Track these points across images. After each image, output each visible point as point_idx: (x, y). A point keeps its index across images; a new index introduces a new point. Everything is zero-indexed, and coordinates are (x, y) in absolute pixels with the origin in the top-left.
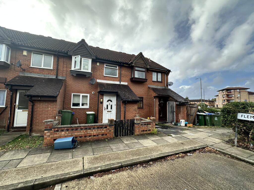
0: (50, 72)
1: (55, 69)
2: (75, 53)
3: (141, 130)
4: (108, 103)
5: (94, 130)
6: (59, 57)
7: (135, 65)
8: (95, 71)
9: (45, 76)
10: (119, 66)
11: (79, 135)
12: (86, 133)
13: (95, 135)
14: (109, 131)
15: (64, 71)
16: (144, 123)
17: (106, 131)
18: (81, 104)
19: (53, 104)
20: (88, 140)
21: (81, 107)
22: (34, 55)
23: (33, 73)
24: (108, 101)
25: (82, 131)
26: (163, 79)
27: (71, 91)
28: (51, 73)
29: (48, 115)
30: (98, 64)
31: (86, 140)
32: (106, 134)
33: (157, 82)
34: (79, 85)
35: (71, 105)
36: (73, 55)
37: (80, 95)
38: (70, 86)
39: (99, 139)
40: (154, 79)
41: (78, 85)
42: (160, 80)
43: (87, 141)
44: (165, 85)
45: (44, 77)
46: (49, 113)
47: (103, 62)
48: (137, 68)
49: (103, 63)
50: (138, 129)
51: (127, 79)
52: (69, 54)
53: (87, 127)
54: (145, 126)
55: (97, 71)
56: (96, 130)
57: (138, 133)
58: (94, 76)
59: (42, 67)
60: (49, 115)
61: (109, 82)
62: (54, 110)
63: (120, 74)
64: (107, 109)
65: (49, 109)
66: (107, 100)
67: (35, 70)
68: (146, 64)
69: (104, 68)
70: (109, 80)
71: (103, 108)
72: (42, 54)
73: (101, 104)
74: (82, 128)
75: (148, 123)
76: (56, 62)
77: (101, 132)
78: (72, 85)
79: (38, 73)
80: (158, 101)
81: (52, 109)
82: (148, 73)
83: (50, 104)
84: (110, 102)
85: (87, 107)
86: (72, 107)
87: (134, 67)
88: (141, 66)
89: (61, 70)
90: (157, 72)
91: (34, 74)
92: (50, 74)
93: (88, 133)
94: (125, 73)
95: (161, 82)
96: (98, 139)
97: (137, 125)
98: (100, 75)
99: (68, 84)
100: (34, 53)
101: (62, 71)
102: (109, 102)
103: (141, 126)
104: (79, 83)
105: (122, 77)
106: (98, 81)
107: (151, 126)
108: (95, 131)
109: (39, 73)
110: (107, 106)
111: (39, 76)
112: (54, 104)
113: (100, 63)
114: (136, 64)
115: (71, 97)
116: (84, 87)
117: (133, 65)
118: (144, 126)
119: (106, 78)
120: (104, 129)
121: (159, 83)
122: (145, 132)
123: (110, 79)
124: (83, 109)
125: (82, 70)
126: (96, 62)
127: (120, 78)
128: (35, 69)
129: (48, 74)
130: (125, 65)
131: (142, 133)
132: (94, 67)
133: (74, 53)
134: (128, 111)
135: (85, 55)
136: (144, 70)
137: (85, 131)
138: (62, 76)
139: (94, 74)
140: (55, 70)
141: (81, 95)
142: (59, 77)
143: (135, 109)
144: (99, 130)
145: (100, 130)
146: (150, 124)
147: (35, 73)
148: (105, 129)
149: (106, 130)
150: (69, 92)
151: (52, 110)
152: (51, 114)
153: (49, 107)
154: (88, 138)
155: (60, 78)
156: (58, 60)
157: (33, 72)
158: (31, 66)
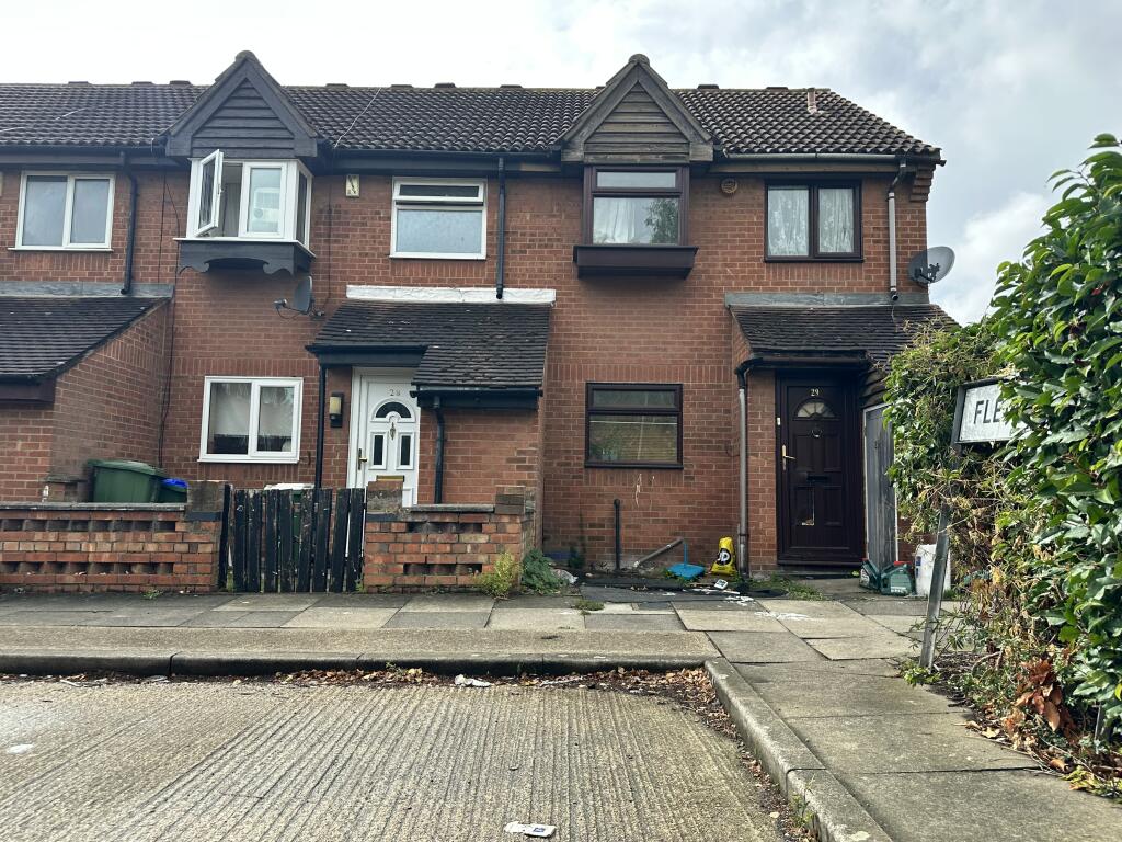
0: (100, 267)
1: (123, 245)
2: (204, 143)
3: (405, 559)
4: (381, 426)
5: (99, 536)
6: (139, 179)
7: (591, 159)
8: (338, 236)
9: (74, 293)
10: (490, 177)
11: (25, 556)
12: (60, 547)
13: (103, 561)
14: (184, 548)
15: (166, 251)
16: (426, 517)
17: (166, 548)
18: (253, 443)
19: (35, 423)
20: (67, 588)
21: (253, 455)
22: (35, 186)
23: (27, 279)
24: (382, 412)
25: (38, 536)
26: (867, 228)
27: (203, 363)
28: (101, 274)
29: (11, 476)
30: (352, 188)
31: (60, 587)
32: (170, 565)
33: (816, 258)
34: (244, 330)
35: (199, 446)
36: (196, 153)
37: (250, 385)
38: (194, 335)
39: (128, 588)
40: (788, 239)
41: (239, 330)
42: (836, 240)
43: (63, 591)
44: (893, 282)
45: (72, 294)
46: (17, 468)
47: (380, 168)
48: (606, 180)
49: (387, 177)
50: (380, 551)
51: (552, 264)
52: (169, 152)
53: (66, 516)
54: (440, 537)
55: (350, 230)
56: (113, 536)
57: (386, 581)
58: (330, 266)
59: (66, 246)
60: (19, 476)
61: (422, 294)
62: (40, 454)
63: (500, 237)
64: (378, 460)
65: (18, 448)
66: (376, 404)
67: (32, 266)
68: (681, 135)
69: (395, 208)
70: (423, 283)
71: (346, 456)
72: (64, 179)
73: (336, 432)
74: (40, 517)
75: (463, 519)
76: (126, 209)
77: (138, 547)
78: (205, 329)
79: (46, 279)
80: (770, 408)
81: (30, 446)
82: (728, 201)
83: (20, 422)
84: (395, 420)
85: (291, 455)
86: (205, 457)
87: (587, 172)
88: (638, 159)
89: (152, 251)
90: (814, 181)
91: (31, 285)
92: (99, 280)
93: (69, 547)
94: (539, 222)
95: (854, 259)
96: (120, 588)
97: (376, 527)
98: (367, 255)
99: (186, 323)
100: (30, 179)
101: (155, 257)
102: (394, 415)
103: (408, 537)
104: (241, 317)
105: (513, 252)
106: (357, 293)
107: (483, 539)
108: (107, 540)
109: (51, 279)
110: (379, 441)
111: (51, 292)
112: (42, 423)
113: (365, 176)
114: (598, 150)
115: (201, 396)
116: (269, 336)
117: (576, 155)
118: (433, 536)
119: (406, 271)
120: (157, 534)
121: (827, 268)
122: (435, 579)
123: (435, 274)
124: (267, 471)
125: (244, 235)
126: (343, 176)
127: (503, 263)
128: (33, 257)
129: (88, 279)
130: (525, 168)
131: (411, 580)
132: (330, 211)
133: (196, 144)
134: (464, 467)
135: (261, 144)
136: (667, 181)
137: (52, 536)
138: (158, 282)
139: (329, 254)
140: (120, 251)
141: (257, 383)
142: (140, 288)
143: (520, 452)
144: (129, 536)
145: (136, 541)
146: (479, 528)
147: (32, 280)
148: (162, 536)
149: (171, 542)
150: (190, 370)
151: (31, 454)
152: (25, 476)
153: (15, 439)
154: (70, 578)
155: (145, 292)
156: (136, 196)
157: (25, 273)
158: (19, 246)
